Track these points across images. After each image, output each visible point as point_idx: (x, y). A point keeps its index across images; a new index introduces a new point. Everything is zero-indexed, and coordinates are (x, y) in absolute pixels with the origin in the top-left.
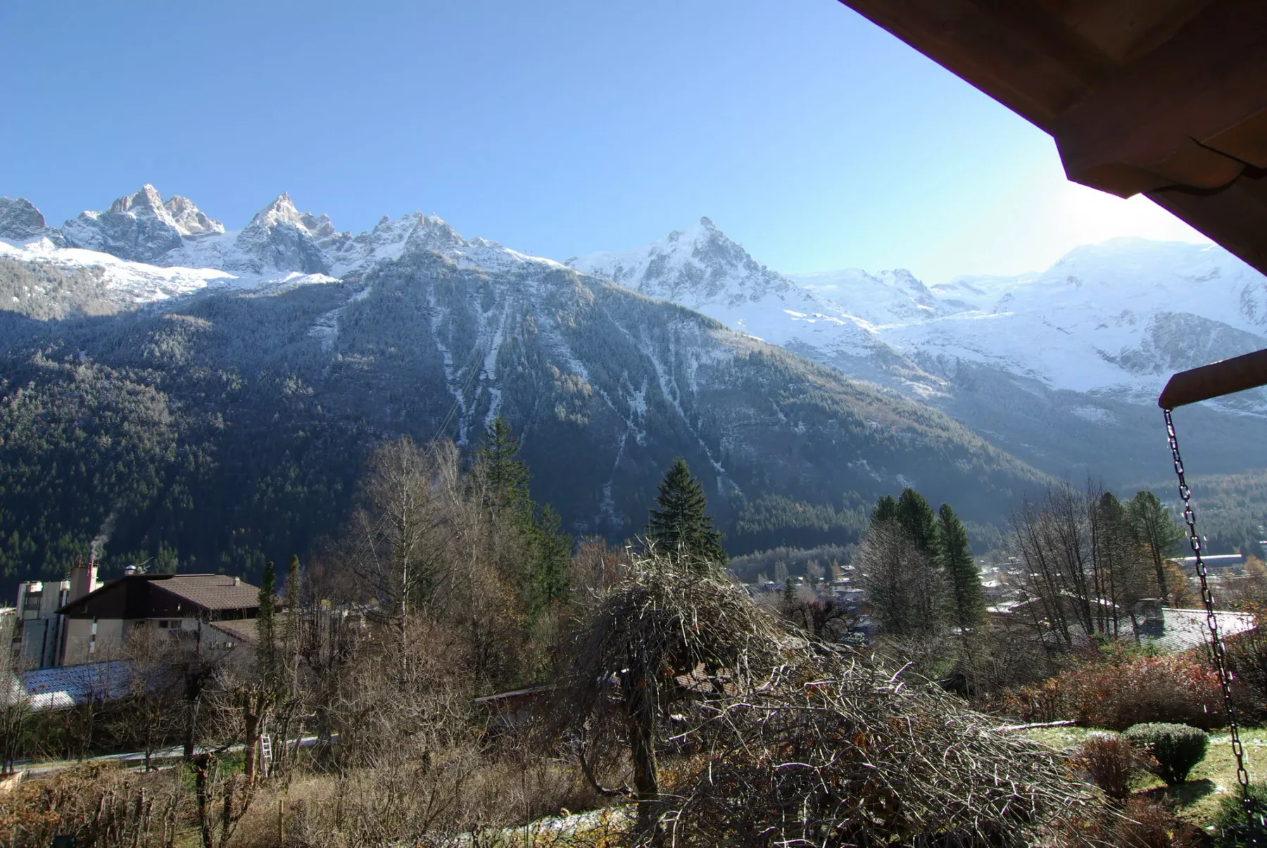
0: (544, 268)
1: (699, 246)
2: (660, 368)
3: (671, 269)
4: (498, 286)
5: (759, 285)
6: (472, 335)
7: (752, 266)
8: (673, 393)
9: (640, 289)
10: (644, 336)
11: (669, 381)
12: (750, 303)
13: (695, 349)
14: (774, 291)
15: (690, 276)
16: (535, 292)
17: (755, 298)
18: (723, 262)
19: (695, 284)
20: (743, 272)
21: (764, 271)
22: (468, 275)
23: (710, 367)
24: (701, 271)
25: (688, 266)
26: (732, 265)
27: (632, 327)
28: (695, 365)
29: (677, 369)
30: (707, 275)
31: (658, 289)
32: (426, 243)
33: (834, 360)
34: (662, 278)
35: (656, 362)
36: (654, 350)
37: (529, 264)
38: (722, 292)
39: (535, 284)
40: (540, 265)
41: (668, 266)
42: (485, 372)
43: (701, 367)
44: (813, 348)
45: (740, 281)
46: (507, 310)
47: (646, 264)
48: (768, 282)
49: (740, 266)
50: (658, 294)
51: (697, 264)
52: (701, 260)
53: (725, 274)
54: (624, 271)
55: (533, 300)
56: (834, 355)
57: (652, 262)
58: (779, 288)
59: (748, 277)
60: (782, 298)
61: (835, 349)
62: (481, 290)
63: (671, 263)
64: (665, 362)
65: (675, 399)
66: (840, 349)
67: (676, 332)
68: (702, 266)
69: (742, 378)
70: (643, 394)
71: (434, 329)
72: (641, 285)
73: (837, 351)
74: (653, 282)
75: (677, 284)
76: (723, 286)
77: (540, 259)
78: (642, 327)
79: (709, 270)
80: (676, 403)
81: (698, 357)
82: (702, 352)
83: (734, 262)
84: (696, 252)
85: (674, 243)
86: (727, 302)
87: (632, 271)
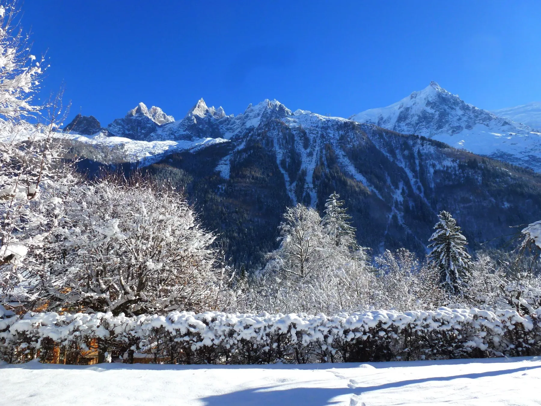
0: (337, 122)
1: (430, 99)
2: (410, 175)
3: (413, 116)
4: (311, 135)
5: (471, 118)
6: (299, 163)
7: (465, 108)
8: (419, 188)
9: (394, 129)
10: (399, 157)
11: (416, 182)
12: (465, 131)
13: (432, 161)
14: (481, 122)
15: (425, 118)
16: (332, 136)
17: (469, 127)
18: (446, 107)
19: (428, 122)
20: (460, 112)
21: (474, 111)
22: (295, 131)
23: (443, 171)
24: (432, 114)
25: (424, 112)
26: (452, 108)
27: (392, 152)
28: (432, 170)
29: (421, 175)
30: (436, 117)
31: (405, 128)
32: (271, 116)
33: (527, 162)
34: (408, 121)
35: (407, 171)
36: (406, 164)
37: (328, 121)
38: (447, 125)
39: (332, 132)
40: (334, 121)
41: (412, 113)
42: (307, 183)
43: (436, 172)
44: (511, 155)
45: (458, 117)
46: (317, 148)
47: (397, 114)
48: (477, 117)
49: (458, 108)
50: (405, 130)
51: (429, 110)
52: (432, 107)
53: (448, 114)
54: (384, 120)
55: (332, 141)
56: (527, 158)
57: (401, 112)
58: (484, 120)
59: (463, 115)
60: (487, 125)
61: (527, 154)
62: (303, 138)
63: (413, 111)
64: (413, 170)
65: (421, 192)
66: (530, 154)
67: (419, 152)
68: (433, 111)
69: (464, 177)
70: (400, 191)
71: (278, 162)
72: (395, 126)
73: (529, 156)
74: (403, 124)
75: (417, 124)
76: (447, 122)
77: (334, 118)
78: (397, 151)
79: (438, 113)
80: (422, 195)
81: (434, 166)
82: (437, 163)
83: (454, 107)
84: (428, 104)
85: (414, 99)
86: (450, 132)
87: (389, 118)
